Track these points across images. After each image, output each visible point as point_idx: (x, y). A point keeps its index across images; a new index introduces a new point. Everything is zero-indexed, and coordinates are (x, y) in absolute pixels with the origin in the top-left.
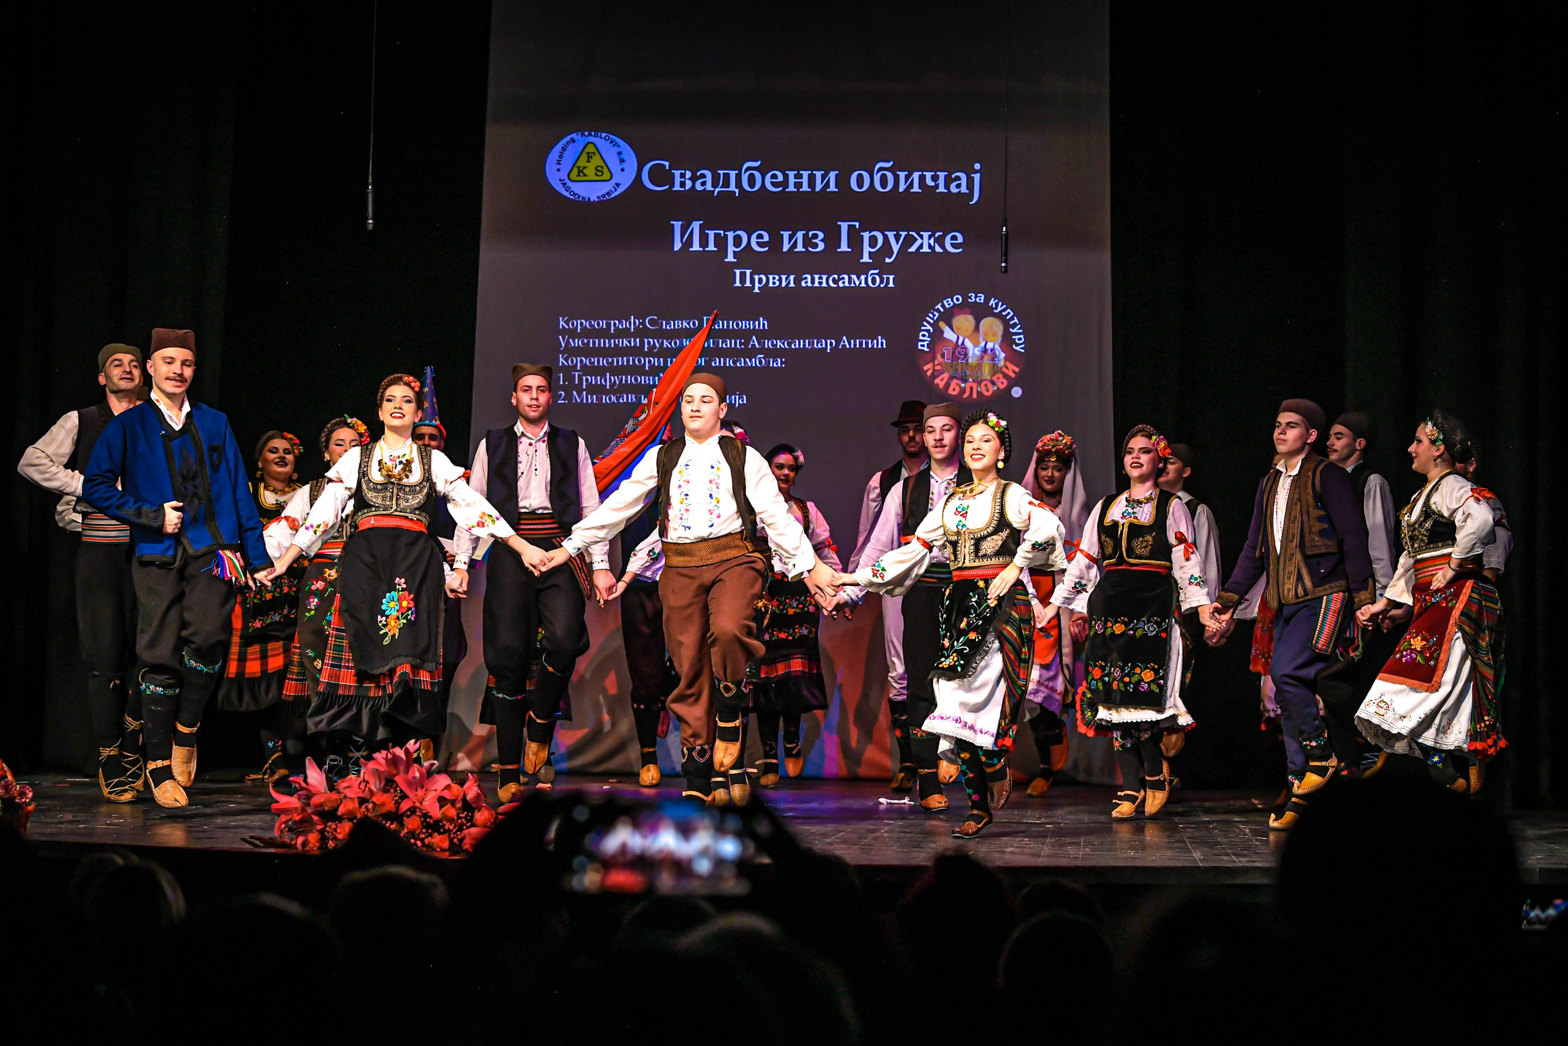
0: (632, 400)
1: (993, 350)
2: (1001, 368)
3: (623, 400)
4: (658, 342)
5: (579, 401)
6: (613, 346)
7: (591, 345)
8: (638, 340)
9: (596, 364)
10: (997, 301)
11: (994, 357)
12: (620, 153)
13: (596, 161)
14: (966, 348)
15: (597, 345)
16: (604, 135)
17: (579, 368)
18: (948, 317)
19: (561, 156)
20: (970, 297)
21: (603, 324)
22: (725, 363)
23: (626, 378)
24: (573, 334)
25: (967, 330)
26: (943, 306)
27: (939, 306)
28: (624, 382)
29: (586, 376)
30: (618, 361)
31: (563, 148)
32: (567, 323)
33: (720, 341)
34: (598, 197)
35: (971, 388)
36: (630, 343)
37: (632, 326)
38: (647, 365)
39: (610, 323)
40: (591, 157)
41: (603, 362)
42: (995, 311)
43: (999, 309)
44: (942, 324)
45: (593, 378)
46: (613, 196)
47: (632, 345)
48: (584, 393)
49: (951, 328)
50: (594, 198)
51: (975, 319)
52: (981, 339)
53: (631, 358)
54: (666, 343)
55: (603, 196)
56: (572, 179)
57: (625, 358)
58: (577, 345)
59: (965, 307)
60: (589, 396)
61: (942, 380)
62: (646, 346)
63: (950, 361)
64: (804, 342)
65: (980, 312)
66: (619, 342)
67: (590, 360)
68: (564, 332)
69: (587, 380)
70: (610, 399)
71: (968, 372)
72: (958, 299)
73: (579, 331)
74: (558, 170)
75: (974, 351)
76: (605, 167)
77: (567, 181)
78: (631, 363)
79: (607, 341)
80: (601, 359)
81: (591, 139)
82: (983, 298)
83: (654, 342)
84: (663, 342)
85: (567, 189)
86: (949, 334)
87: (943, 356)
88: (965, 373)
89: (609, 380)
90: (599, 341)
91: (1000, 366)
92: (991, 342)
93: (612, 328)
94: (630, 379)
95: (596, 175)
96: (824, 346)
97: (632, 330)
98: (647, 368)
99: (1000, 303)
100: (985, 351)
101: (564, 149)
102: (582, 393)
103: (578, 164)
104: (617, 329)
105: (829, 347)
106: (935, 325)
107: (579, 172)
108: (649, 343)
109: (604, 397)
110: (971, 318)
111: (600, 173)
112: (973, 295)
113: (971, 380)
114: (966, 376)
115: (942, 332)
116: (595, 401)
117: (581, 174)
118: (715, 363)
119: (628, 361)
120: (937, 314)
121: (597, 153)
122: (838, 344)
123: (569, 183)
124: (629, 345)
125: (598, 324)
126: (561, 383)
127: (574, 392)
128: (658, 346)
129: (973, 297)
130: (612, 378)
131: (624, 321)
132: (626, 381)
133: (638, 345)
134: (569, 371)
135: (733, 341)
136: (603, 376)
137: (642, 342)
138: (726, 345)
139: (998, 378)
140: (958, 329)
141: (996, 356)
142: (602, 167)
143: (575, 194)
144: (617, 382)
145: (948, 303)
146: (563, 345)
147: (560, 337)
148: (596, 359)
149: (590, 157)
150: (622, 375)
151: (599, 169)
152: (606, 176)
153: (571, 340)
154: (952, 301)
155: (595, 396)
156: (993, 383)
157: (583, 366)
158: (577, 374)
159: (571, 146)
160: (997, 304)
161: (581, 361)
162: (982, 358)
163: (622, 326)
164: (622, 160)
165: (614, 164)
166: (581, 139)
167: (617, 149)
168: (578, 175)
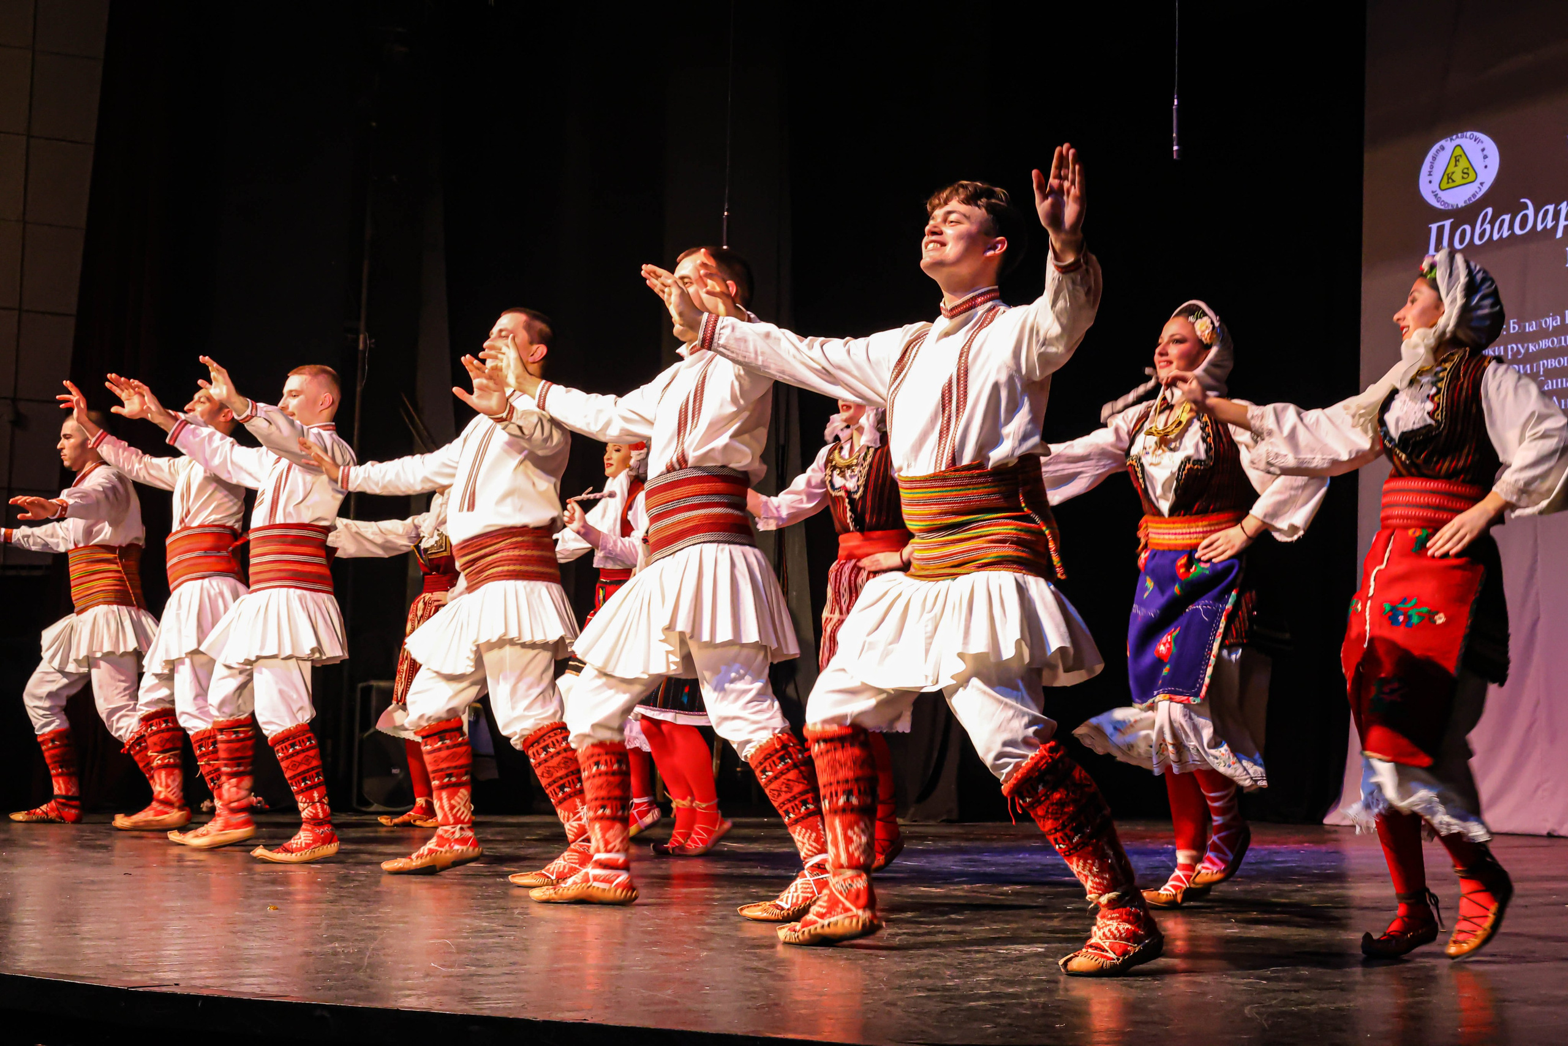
4: (1523, 347)
8: (1502, 348)
12: (1483, 150)
13: (1463, 163)
16: (1469, 133)
19: (1432, 167)
34: (1465, 202)
46: (1478, 196)
50: (1461, 204)
54: (1531, 348)
55: (1470, 199)
56: (1443, 188)
62: (1510, 353)
74: (1430, 182)
76: (1470, 167)
77: (1438, 192)
81: (1458, 141)
83: (1518, 348)
84: (1528, 348)
85: (1438, 200)
95: (1463, 178)
101: (1434, 158)
103: (1447, 172)
107: (1449, 178)
108: (1512, 348)
111: (1466, 176)
117: (1450, 180)
121: (1463, 155)
123: (1441, 194)
128: (1523, 351)
137: (1506, 350)
142: (1468, 169)
143: (1445, 203)
149: (1457, 161)
151: (1465, 171)
152: (1472, 176)
159: (1442, 153)
164: (1485, 157)
165: (1478, 163)
166: (1448, 144)
167: (1481, 146)
168: (1448, 183)
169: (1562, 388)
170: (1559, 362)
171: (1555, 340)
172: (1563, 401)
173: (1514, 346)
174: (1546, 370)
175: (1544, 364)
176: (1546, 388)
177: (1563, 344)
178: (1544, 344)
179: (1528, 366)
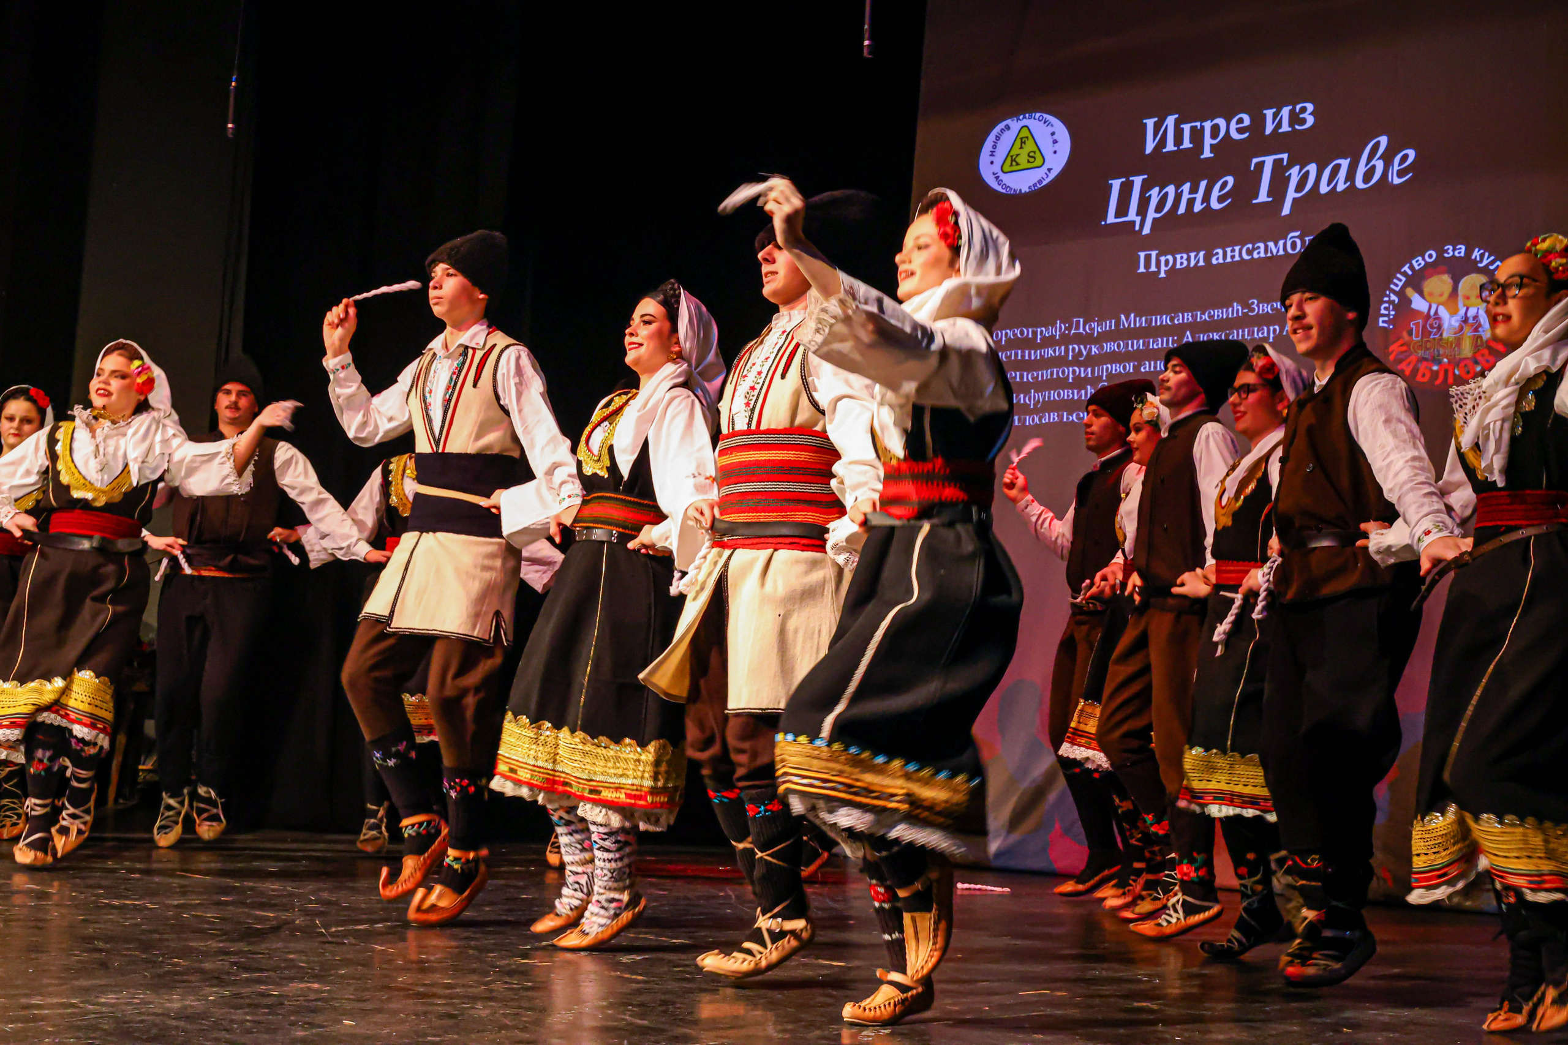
0: (1054, 419)
1: (1476, 317)
2: (1488, 341)
3: (1047, 419)
4: (1085, 348)
6: (1039, 358)
7: (1016, 359)
8: (1063, 348)
9: (1018, 379)
10: (1482, 251)
11: (1477, 327)
12: (1053, 134)
13: (1030, 146)
14: (1439, 319)
15: (1020, 358)
16: (1038, 115)
18: (1416, 281)
19: (995, 147)
20: (1446, 251)
21: (1029, 333)
22: (1155, 367)
23: (1049, 393)
25: (1441, 295)
26: (1412, 267)
27: (1406, 268)
28: (1047, 399)
30: (1043, 375)
31: (997, 136)
33: (1151, 340)
34: (1029, 188)
35: (1446, 372)
36: (1055, 353)
37: (1058, 333)
38: (1071, 376)
39: (1038, 331)
40: (1025, 143)
41: (1030, 378)
42: (1480, 265)
43: (1485, 262)
44: (1409, 291)
46: (1044, 183)
47: (1057, 354)
49: (1421, 294)
50: (1025, 189)
51: (1452, 278)
52: (1460, 304)
53: (1055, 370)
54: (1094, 350)
55: (1035, 185)
57: (1049, 371)
59: (1441, 265)
61: (1409, 364)
62: (1071, 354)
63: (1419, 339)
64: (1243, 331)
65: (1459, 269)
66: (1044, 352)
70: (1034, 420)
71: (1441, 352)
72: (1431, 255)
73: (1003, 343)
74: (992, 163)
75: (1450, 322)
76: (1037, 152)
77: (1000, 174)
78: (1055, 376)
79: (1033, 352)
80: (1025, 374)
81: (1025, 122)
82: (1463, 251)
83: (1080, 349)
84: (1091, 348)
85: (1000, 183)
86: (1419, 304)
87: (1410, 333)
88: (1438, 351)
89: (1033, 399)
90: (1025, 353)
91: (1484, 339)
92: (1473, 306)
93: (1039, 337)
94: (1054, 395)
95: (1029, 161)
96: (1265, 335)
97: (1058, 337)
98: (1071, 380)
99: (1487, 254)
100: (1465, 320)
101: (998, 138)
103: (1011, 154)
104: (1044, 338)
105: (1272, 335)
106: (1401, 294)
107: (1012, 161)
108: (1074, 349)
109: (1028, 418)
110: (1446, 278)
111: (1032, 160)
112: (1451, 248)
113: (1445, 360)
114: (1439, 355)
115: (1410, 301)
117: (1014, 163)
118: (1145, 368)
119: (1052, 374)
120: (1404, 279)
121: (1030, 137)
122: (1282, 330)
123: (1002, 176)
124: (1053, 354)
125: (1023, 333)
128: (1085, 353)
129: (1450, 251)
130: (1036, 395)
131: (1050, 328)
132: (1049, 397)
133: (1063, 354)
135: (1165, 339)
137: (1067, 351)
138: (1157, 345)
139: (1483, 355)
140: (1431, 294)
141: (1480, 325)
142: (1035, 152)
143: (1007, 188)
144: (1041, 400)
145: (1418, 263)
148: (1018, 374)
149: (1023, 143)
150: (1045, 391)
151: (1032, 154)
152: (1039, 160)
154: (1424, 259)
156: (1476, 362)
159: (1007, 133)
160: (1482, 256)
162: (1461, 329)
163: (1048, 333)
164: (1055, 142)
165: (1047, 147)
166: (1015, 124)
167: (1050, 130)
168: (1011, 165)
170: (1124, 367)
171: (1122, 343)
173: (1076, 346)
175: (1107, 368)
177: (1130, 348)
178: (1110, 347)
179: (1089, 369)
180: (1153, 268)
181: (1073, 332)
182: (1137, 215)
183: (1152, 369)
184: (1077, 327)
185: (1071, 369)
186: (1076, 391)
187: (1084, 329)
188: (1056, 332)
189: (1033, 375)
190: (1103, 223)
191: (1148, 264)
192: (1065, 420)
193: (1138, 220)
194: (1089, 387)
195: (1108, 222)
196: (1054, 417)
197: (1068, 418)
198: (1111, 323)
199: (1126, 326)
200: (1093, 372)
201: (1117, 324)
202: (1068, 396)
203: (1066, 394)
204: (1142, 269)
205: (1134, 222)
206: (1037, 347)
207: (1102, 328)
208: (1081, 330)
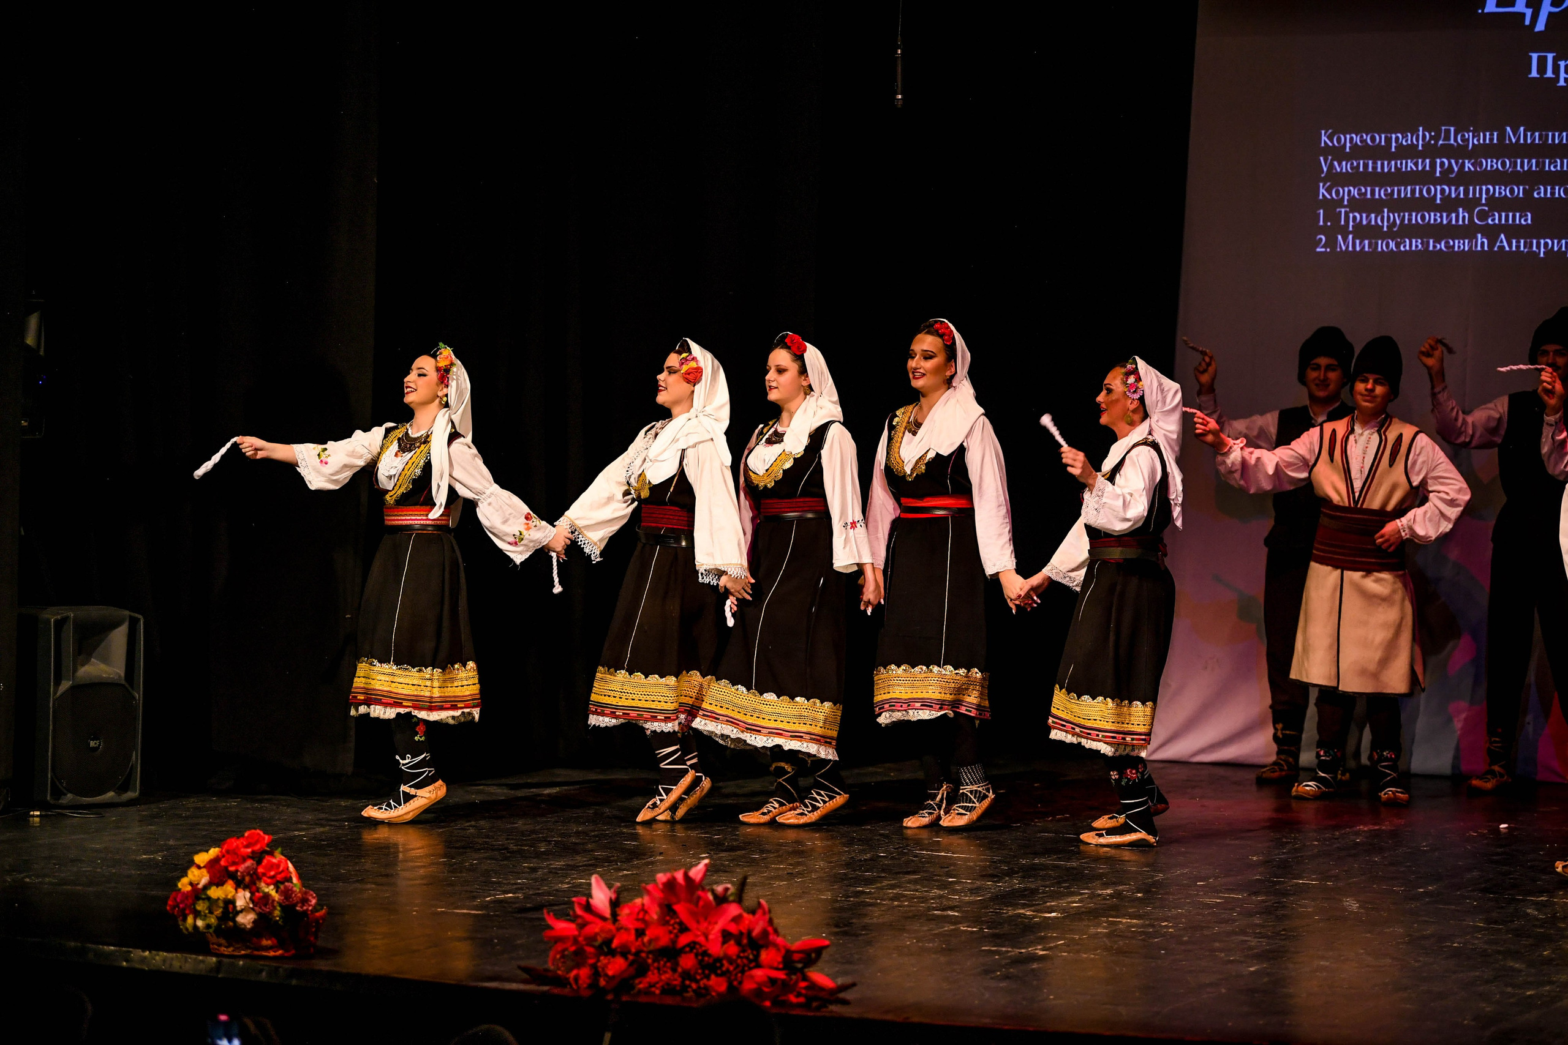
0: (1417, 246)
3: (1406, 246)
4: (1457, 163)
5: (1344, 248)
6: (1393, 170)
7: (1361, 169)
8: (1428, 161)
9: (1369, 196)
15: (1370, 169)
17: (1346, 203)
21: (1381, 139)
22: (1553, 193)
23: (1410, 215)
24: (1339, 154)
28: (1406, 222)
29: (1352, 211)
30: (1399, 192)
32: (1331, 138)
33: (1547, 161)
36: (1417, 167)
37: (1421, 142)
38: (1439, 196)
39: (1391, 137)
41: (1380, 193)
45: (1364, 215)
47: (1420, 168)
48: (1351, 237)
53: (1417, 187)
54: (1468, 165)
57: (1409, 188)
58: (1344, 170)
60: (1358, 242)
62: (1438, 169)
66: (1401, 164)
67: (1360, 190)
68: (1327, 151)
69: (1355, 218)
70: (1388, 245)
73: (1348, 150)
78: (1417, 195)
79: (1386, 163)
80: (1377, 189)
83: (1450, 163)
84: (1463, 163)
89: (1386, 219)
90: (1375, 163)
93: (1394, 144)
94: (1416, 218)
97: (1420, 148)
98: (1438, 201)
102: (1347, 237)
104: (1399, 146)
108: (1442, 164)
109: (1380, 242)
116: (1367, 249)
118: (1539, 194)
119: (1413, 191)
124: (1415, 169)
125: (1373, 139)
126: (1321, 223)
127: (1340, 237)
128: (1456, 169)
130: (1391, 216)
131: (1409, 135)
132: (1410, 220)
133: (1428, 168)
134: (1332, 206)
136: (1379, 212)
137: (1433, 165)
138: (1555, 167)
144: (1398, 222)
146: (1325, 169)
147: (1322, 158)
148: (1369, 189)
150: (1404, 212)
153: (1336, 163)
155: (1366, 242)
157: (1352, 199)
158: (1343, 210)
161: (1349, 191)
163: (1407, 141)
169: (1514, 225)
170: (1512, 191)
171: (1507, 161)
172: (1514, 241)
173: (1445, 160)
174: (1491, 199)
175: (1488, 190)
176: (1490, 222)
177: (1519, 168)
178: (1490, 164)
179: (1462, 188)
180: (1549, 74)
181: (1441, 142)
182: (1527, 6)
183: (1549, 195)
184: (1447, 138)
185: (1439, 188)
186: (1445, 215)
187: (1456, 140)
188: (1417, 140)
189: (1386, 190)
190: (1480, 11)
191: (1542, 68)
192: (1431, 248)
193: (1529, 12)
194: (1461, 210)
195: (1486, 11)
196: (1416, 244)
197: (1435, 247)
198: (1492, 135)
199: (1514, 141)
200: (1466, 192)
201: (1502, 136)
202: (1435, 220)
203: (1432, 217)
204: (1534, 74)
205: (1524, 15)
206: (1391, 157)
207: (1478, 140)
208: (1452, 142)
